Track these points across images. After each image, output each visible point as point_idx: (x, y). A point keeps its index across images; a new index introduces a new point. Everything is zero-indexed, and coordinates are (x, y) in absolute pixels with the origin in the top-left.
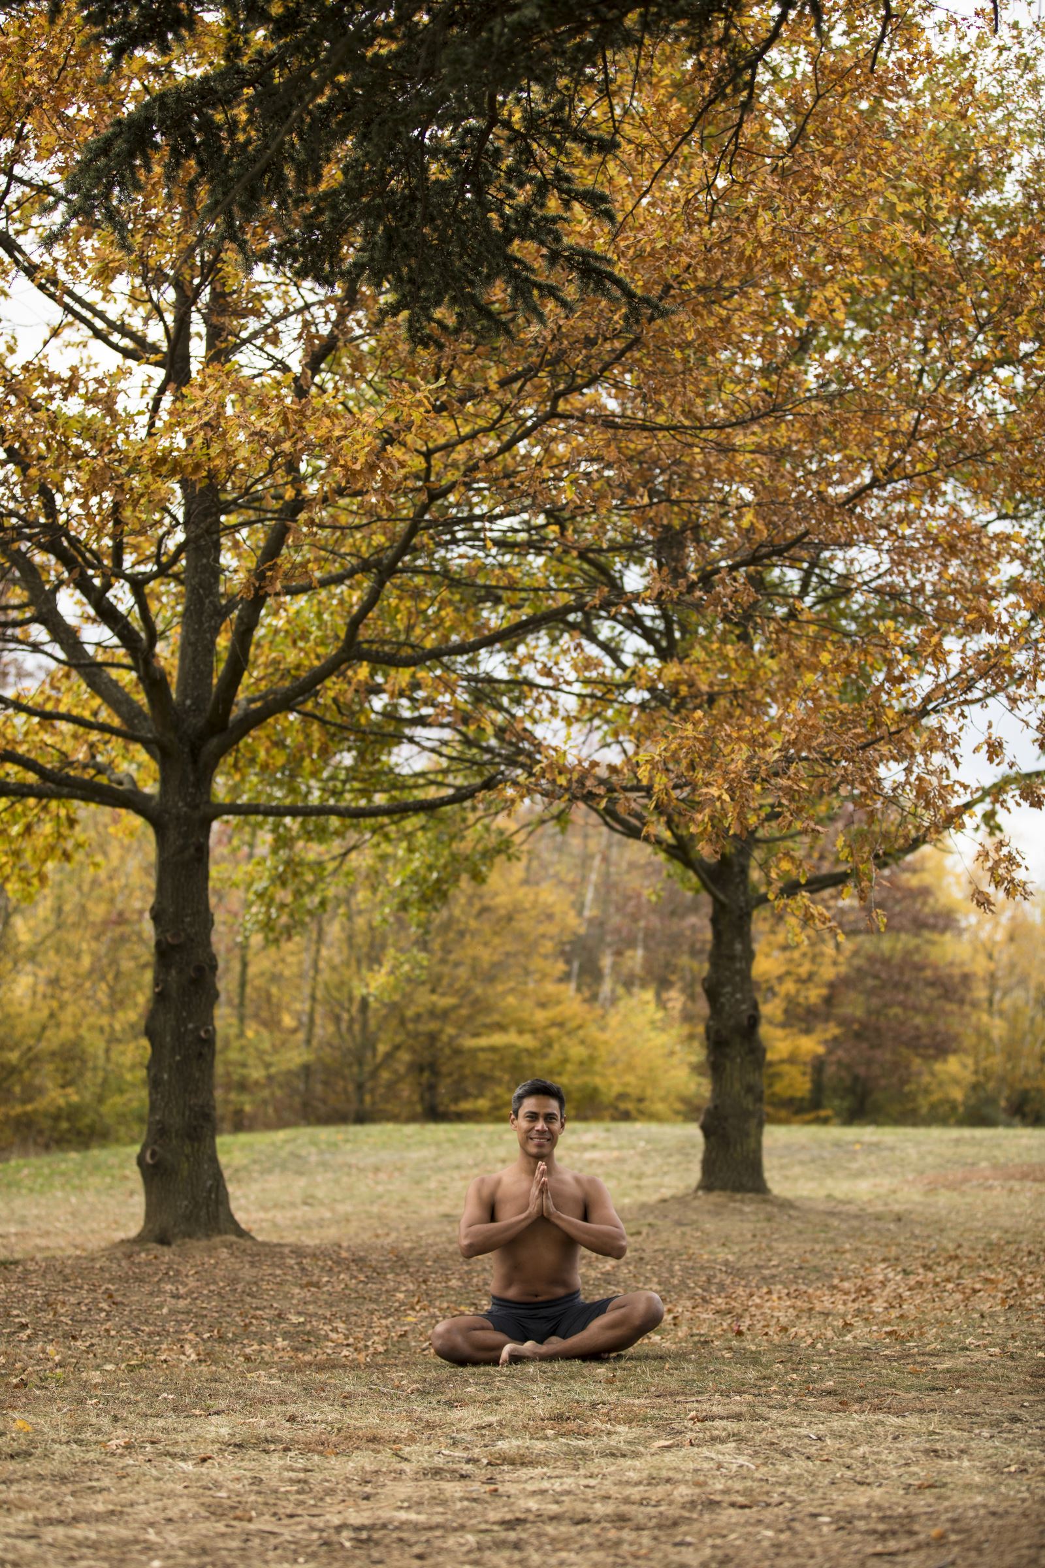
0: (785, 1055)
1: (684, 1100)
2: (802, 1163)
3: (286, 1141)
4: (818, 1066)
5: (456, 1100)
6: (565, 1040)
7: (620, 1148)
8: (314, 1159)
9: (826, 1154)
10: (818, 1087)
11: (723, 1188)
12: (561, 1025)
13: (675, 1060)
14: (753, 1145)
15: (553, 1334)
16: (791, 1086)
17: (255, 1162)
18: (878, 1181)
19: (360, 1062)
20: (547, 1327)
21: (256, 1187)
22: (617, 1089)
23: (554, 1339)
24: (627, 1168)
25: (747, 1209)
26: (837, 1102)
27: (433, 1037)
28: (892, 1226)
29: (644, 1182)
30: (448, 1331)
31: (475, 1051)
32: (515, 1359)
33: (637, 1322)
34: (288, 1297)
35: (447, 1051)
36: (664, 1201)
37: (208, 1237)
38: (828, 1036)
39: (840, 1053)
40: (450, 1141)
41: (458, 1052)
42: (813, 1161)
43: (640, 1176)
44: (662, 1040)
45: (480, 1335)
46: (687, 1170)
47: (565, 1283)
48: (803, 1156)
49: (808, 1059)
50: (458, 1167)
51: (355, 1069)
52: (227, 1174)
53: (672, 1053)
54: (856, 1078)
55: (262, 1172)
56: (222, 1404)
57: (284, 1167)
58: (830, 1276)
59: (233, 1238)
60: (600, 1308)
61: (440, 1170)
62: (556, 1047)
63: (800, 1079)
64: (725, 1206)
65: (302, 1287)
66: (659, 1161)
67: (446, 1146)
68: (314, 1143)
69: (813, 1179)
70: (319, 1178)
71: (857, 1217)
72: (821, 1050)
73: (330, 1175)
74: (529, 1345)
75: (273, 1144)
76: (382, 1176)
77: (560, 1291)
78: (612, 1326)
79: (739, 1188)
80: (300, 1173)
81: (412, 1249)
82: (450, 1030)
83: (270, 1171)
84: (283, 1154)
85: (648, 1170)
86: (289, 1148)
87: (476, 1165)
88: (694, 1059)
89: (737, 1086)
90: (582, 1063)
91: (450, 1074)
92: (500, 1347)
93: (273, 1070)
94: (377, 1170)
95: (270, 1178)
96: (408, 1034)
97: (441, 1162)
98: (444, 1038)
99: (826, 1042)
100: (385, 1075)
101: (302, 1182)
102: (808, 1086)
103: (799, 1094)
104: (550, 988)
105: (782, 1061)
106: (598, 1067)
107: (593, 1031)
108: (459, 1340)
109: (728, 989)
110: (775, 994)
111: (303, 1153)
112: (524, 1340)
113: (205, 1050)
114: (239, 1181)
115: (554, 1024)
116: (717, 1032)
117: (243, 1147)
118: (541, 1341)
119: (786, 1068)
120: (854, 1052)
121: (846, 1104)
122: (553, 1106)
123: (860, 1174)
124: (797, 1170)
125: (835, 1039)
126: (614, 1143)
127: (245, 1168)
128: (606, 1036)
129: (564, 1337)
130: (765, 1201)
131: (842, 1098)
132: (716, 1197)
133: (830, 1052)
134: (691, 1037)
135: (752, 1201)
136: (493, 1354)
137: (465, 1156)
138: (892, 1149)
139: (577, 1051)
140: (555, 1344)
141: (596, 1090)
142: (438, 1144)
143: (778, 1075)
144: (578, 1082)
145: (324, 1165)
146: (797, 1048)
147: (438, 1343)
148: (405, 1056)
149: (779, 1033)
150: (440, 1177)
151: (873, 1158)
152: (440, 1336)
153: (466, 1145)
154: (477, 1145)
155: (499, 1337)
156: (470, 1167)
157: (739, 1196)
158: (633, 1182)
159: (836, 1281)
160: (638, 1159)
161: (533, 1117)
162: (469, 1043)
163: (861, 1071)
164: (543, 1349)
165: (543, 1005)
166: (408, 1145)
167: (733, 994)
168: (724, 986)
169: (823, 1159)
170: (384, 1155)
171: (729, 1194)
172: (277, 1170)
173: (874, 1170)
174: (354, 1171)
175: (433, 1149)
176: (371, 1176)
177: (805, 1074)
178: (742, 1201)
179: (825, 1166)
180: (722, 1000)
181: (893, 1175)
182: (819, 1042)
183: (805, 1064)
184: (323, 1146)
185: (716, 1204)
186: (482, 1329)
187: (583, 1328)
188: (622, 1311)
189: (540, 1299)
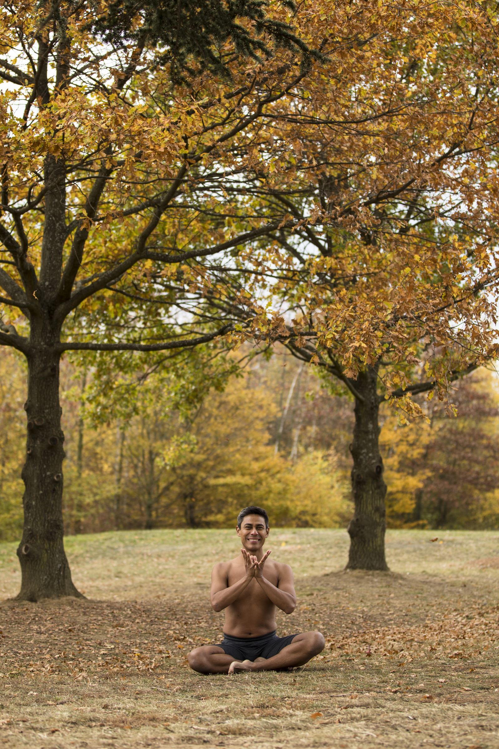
0: (400, 488)
1: (340, 515)
2: (408, 552)
3: (106, 540)
4: (419, 494)
5: (206, 515)
6: (269, 479)
7: (301, 543)
8: (122, 550)
9: (422, 547)
10: (419, 507)
11: (362, 568)
12: (268, 471)
13: (333, 491)
14: (379, 542)
15: (260, 655)
16: (403, 506)
17: (87, 552)
18: (452, 563)
19: (150, 493)
20: (256, 652)
21: (88, 566)
22: (299, 509)
23: (260, 659)
24: (306, 555)
25: (376, 580)
26: (429, 516)
27: (192, 478)
28: (460, 590)
29: (315, 564)
30: (198, 655)
31: (216, 487)
32: (238, 670)
33: (309, 649)
35: (200, 486)
36: (327, 575)
37: (59, 597)
38: (424, 477)
39: (432, 487)
40: (202, 539)
41: (206, 487)
42: (415, 551)
43: (313, 560)
45: (216, 656)
46: (341, 556)
47: (267, 626)
48: (410, 549)
49: (413, 490)
50: (206, 555)
51: (146, 497)
52: (69, 559)
54: (441, 501)
55: (91, 558)
56: (65, 698)
57: (104, 555)
58: (424, 620)
59: (73, 598)
60: (287, 641)
61: (196, 556)
62: (264, 483)
63: (409, 502)
64: (362, 578)
65: (113, 627)
66: (325, 551)
67: (199, 542)
68: (122, 541)
69: (414, 562)
70: (125, 562)
71: (440, 584)
72: (421, 485)
73: (131, 559)
74: (246, 663)
75: (98, 541)
76: (162, 560)
77: (264, 631)
78: (295, 651)
79: (371, 567)
80: (113, 558)
82: (203, 474)
83: (96, 557)
84: (104, 547)
85: (318, 556)
86: (107, 543)
87: (217, 553)
88: (345, 491)
89: (370, 508)
90: (279, 493)
91: (202, 500)
92: (229, 664)
93: (97, 498)
94: (159, 556)
95: (96, 561)
96: (178, 477)
97: (196, 552)
98: (198, 479)
99: (423, 481)
100: (164, 501)
101: (115, 563)
102: (414, 506)
103: (408, 511)
104: (262, 449)
105: (398, 492)
106: (288, 496)
107: (286, 475)
108: (204, 660)
109: (364, 451)
110: (394, 453)
111: (116, 546)
112: (243, 659)
113: (57, 488)
114: (78, 563)
115: (262, 470)
116: (358, 476)
117: (80, 543)
118: (252, 660)
119: (400, 496)
120: (440, 486)
121: (435, 517)
122: (261, 520)
123: (442, 559)
124: (405, 556)
125: (429, 478)
126: (298, 541)
127: (81, 555)
128: (293, 478)
129: (266, 658)
130: (386, 575)
131: (433, 513)
132: (357, 572)
133: (426, 486)
134: (345, 477)
135: (378, 575)
136: (224, 668)
137: (210, 548)
138: (461, 544)
139: (277, 487)
140: (261, 661)
141: (287, 509)
142: (195, 541)
143: (395, 500)
144: (276, 504)
145: (128, 553)
146: (407, 484)
147: (192, 661)
148: (176, 489)
149: (396, 475)
150: (196, 560)
151: (450, 550)
152: (193, 657)
153: (211, 541)
154: (218, 542)
155: (228, 658)
156: (214, 555)
157: (371, 572)
158: (310, 564)
160: (312, 550)
161: (250, 527)
162: (212, 482)
163: (444, 497)
164: (254, 664)
165: (257, 459)
166: (177, 542)
167: (367, 454)
168: (362, 449)
169: (421, 550)
170: (163, 548)
171: (365, 571)
172: (100, 557)
173: (450, 556)
174: (145, 557)
175: (192, 544)
176: (155, 560)
177: (411, 499)
178: (373, 575)
179: (421, 554)
180: (361, 457)
181: (461, 559)
182: (420, 481)
183: (411, 493)
184: (127, 542)
185: (357, 577)
186: (218, 653)
187: (278, 652)
188: (301, 642)
189: (252, 636)
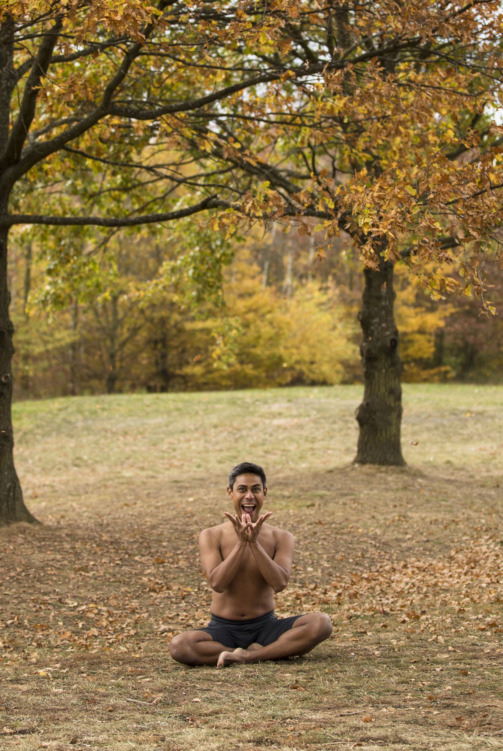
0: (416, 328)
2: (428, 430)
3: (60, 410)
4: (440, 335)
5: (181, 366)
6: (258, 322)
7: (299, 416)
8: (80, 424)
9: (446, 422)
10: (440, 349)
11: (373, 462)
12: (256, 311)
14: (394, 431)
15: (255, 641)
16: (420, 349)
17: (38, 427)
18: (482, 445)
19: (112, 338)
20: (250, 637)
21: (39, 447)
22: (295, 358)
23: (255, 646)
24: (304, 433)
25: (390, 479)
26: (453, 359)
27: (163, 321)
28: (493, 493)
29: (316, 445)
30: (181, 643)
31: (193, 332)
32: (229, 663)
33: (314, 636)
34: (66, 581)
35: (174, 331)
36: (331, 471)
38: (447, 314)
39: (457, 326)
40: (178, 409)
41: (181, 331)
42: (437, 428)
43: (313, 441)
44: (326, 318)
45: (203, 644)
46: (347, 435)
47: (265, 606)
48: (431, 425)
49: (432, 330)
50: (183, 432)
51: (108, 343)
52: (16, 437)
53: (334, 328)
54: (467, 344)
55: (43, 436)
56: (25, 721)
57: (59, 431)
58: (448, 548)
59: (26, 524)
60: (287, 624)
61: (171, 434)
62: (252, 327)
63: (427, 345)
64: (374, 475)
65: (76, 571)
66: (327, 427)
67: (175, 413)
68: (80, 411)
69: (436, 443)
70: (84, 441)
71: (468, 484)
72: (442, 324)
73: (91, 438)
74: (238, 651)
75: (50, 412)
76: (129, 439)
77: (261, 612)
78: (296, 638)
79: (384, 462)
80: (71, 436)
81: (153, 527)
82: (176, 317)
83: (47, 434)
84: (58, 420)
85: (319, 434)
86: (62, 415)
87: (196, 429)
88: (350, 332)
89: (383, 389)
90: (271, 339)
91: (177, 347)
92: (218, 653)
93: (50, 347)
94: (125, 433)
95: (49, 440)
96: (147, 319)
97: (171, 428)
98: (172, 322)
99: (445, 318)
100: (129, 349)
101: (72, 443)
102: (433, 350)
103: (426, 356)
104: (248, 283)
105: (413, 332)
106: (282, 342)
107: (278, 315)
108: (188, 649)
109: (376, 320)
111: (73, 419)
112: (236, 647)
113: (5, 391)
114: (27, 442)
115: (250, 310)
116: (369, 351)
117: (30, 414)
118: (245, 647)
119: (418, 337)
120: (466, 325)
121: (459, 360)
123: (468, 439)
124: (425, 436)
125: (452, 315)
126: (295, 412)
127: (31, 431)
128: (287, 318)
129: (264, 644)
130: (402, 472)
131: (457, 356)
132: (367, 468)
133: (447, 325)
135: (393, 472)
136: (212, 658)
137: (187, 422)
138: (493, 417)
139: (267, 331)
140: (257, 649)
141: (281, 360)
142: (169, 413)
143: (411, 341)
144: (267, 353)
145: (87, 429)
146: (425, 322)
147: (174, 651)
148: (143, 335)
149: (411, 311)
150: (170, 439)
151: (479, 426)
152: (175, 647)
153: (188, 413)
154: (197, 413)
155: (217, 645)
156: (192, 431)
157: (384, 468)
158: (309, 445)
159: (453, 553)
160: (312, 425)
161: (243, 489)
162: (189, 326)
163: (471, 339)
164: (247, 654)
165: (241, 296)
166: (147, 414)
167: (380, 324)
168: (373, 318)
169: (444, 426)
170: (130, 421)
171: (377, 466)
172: (54, 434)
173: (480, 435)
174: (109, 435)
175: (165, 417)
176: (121, 438)
177: (429, 341)
178: (386, 472)
179: (445, 432)
180: (373, 328)
181: (493, 440)
182: (440, 319)
183: (430, 334)
184: (87, 414)
185: (367, 474)
186: (205, 640)
187: (276, 639)
188: (303, 627)
189: (245, 618)
